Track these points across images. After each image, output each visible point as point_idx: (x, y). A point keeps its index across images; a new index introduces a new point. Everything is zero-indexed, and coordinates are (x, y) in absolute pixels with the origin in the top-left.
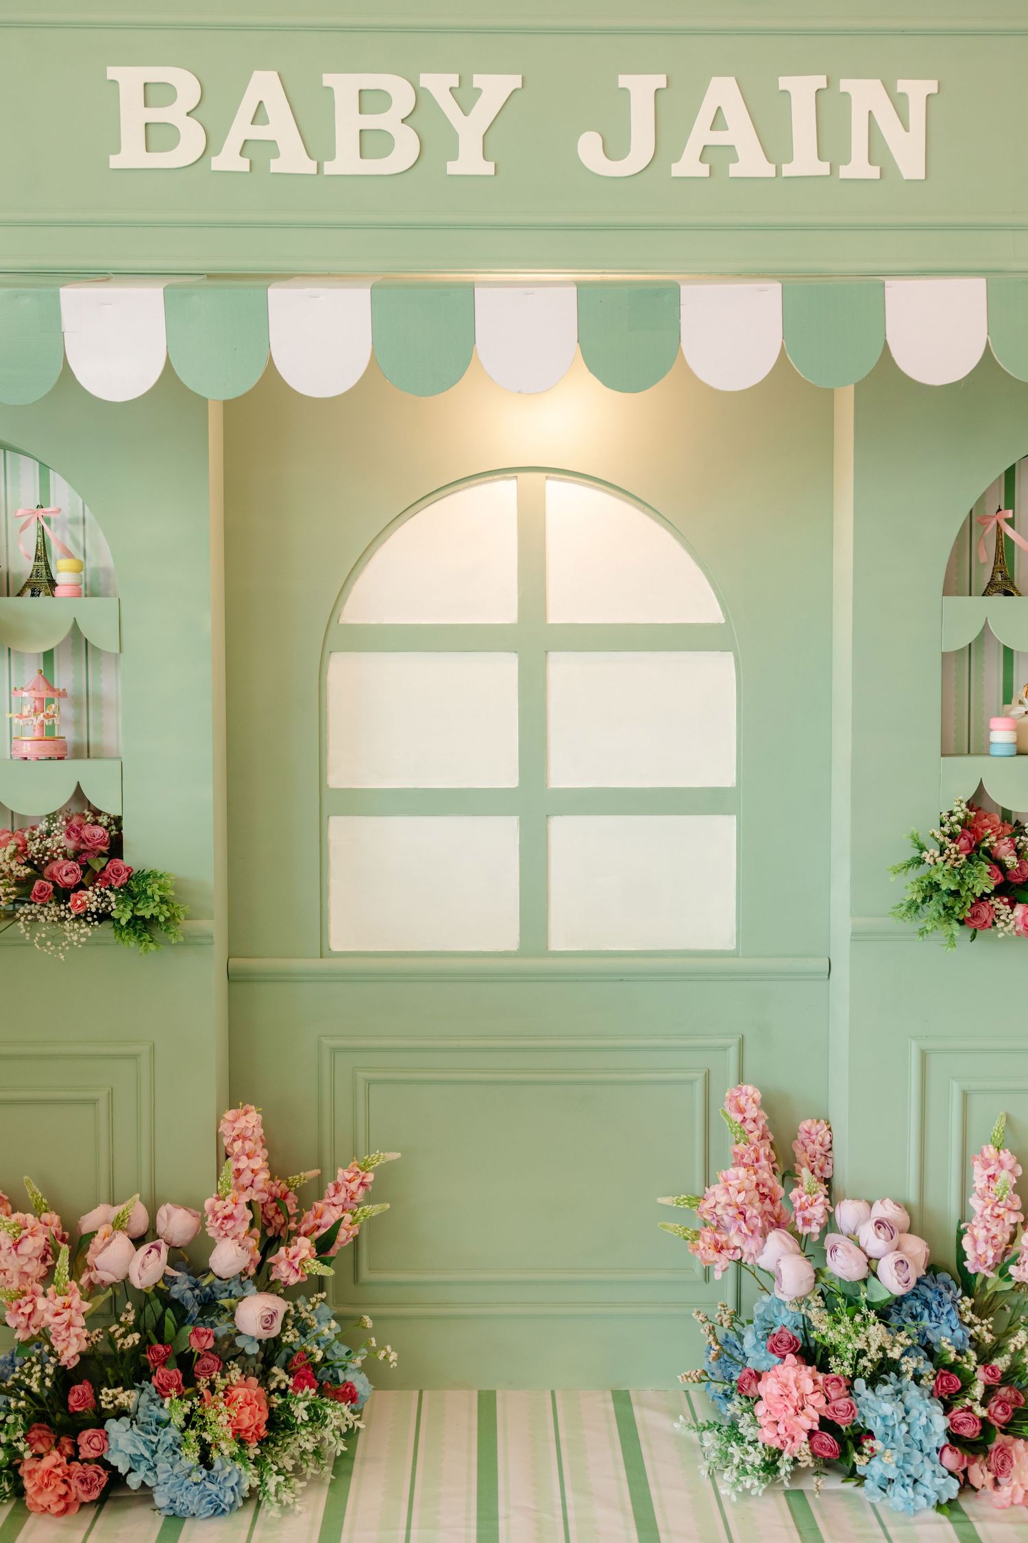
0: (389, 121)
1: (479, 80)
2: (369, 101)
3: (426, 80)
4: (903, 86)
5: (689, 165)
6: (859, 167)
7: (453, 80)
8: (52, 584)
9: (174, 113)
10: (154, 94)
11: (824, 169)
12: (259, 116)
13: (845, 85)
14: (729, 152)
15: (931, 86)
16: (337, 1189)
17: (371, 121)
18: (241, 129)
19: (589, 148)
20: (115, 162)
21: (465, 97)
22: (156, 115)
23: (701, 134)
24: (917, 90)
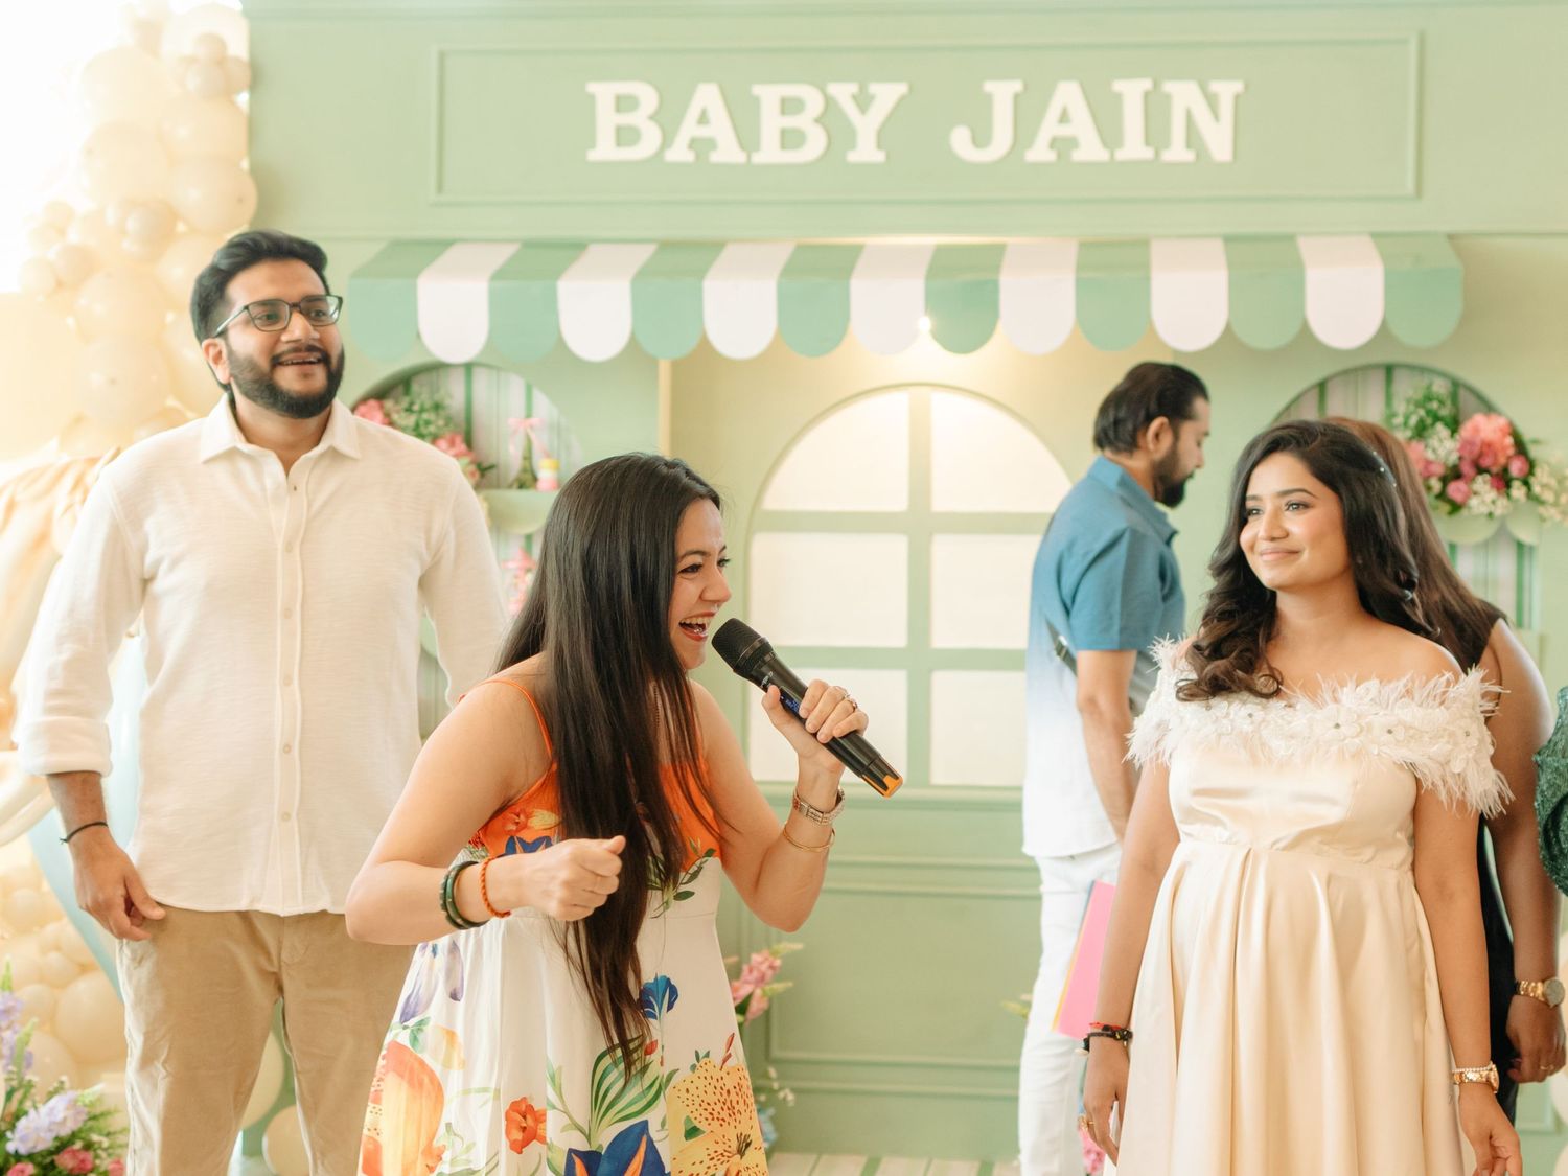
0: (804, 121)
1: (875, 88)
2: (789, 106)
3: (834, 89)
4: (1216, 86)
5: (1040, 152)
6: (1178, 152)
7: (853, 88)
8: (535, 479)
9: (638, 119)
10: (624, 104)
11: (1148, 153)
12: (703, 119)
13: (1169, 87)
14: (1072, 143)
15: (1237, 86)
16: (751, 971)
17: (790, 122)
18: (689, 129)
19: (960, 140)
20: (593, 155)
21: (863, 101)
22: (626, 119)
23: (1049, 128)
24: (1227, 90)
